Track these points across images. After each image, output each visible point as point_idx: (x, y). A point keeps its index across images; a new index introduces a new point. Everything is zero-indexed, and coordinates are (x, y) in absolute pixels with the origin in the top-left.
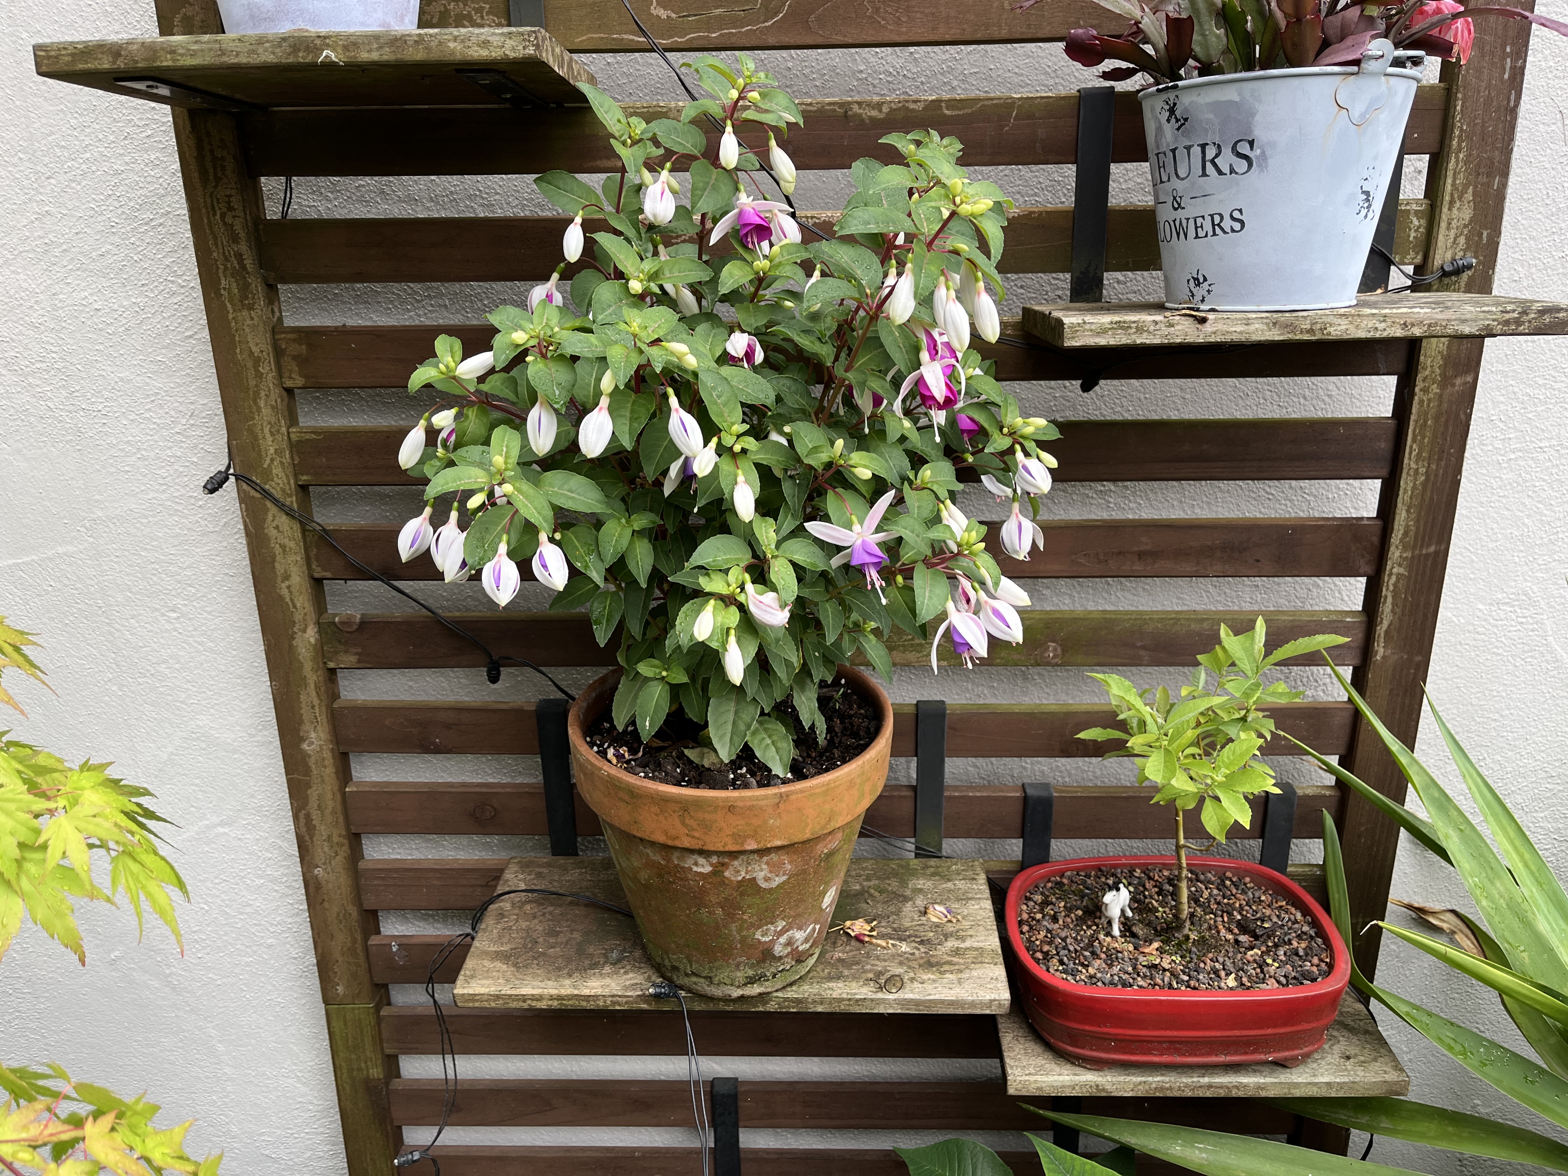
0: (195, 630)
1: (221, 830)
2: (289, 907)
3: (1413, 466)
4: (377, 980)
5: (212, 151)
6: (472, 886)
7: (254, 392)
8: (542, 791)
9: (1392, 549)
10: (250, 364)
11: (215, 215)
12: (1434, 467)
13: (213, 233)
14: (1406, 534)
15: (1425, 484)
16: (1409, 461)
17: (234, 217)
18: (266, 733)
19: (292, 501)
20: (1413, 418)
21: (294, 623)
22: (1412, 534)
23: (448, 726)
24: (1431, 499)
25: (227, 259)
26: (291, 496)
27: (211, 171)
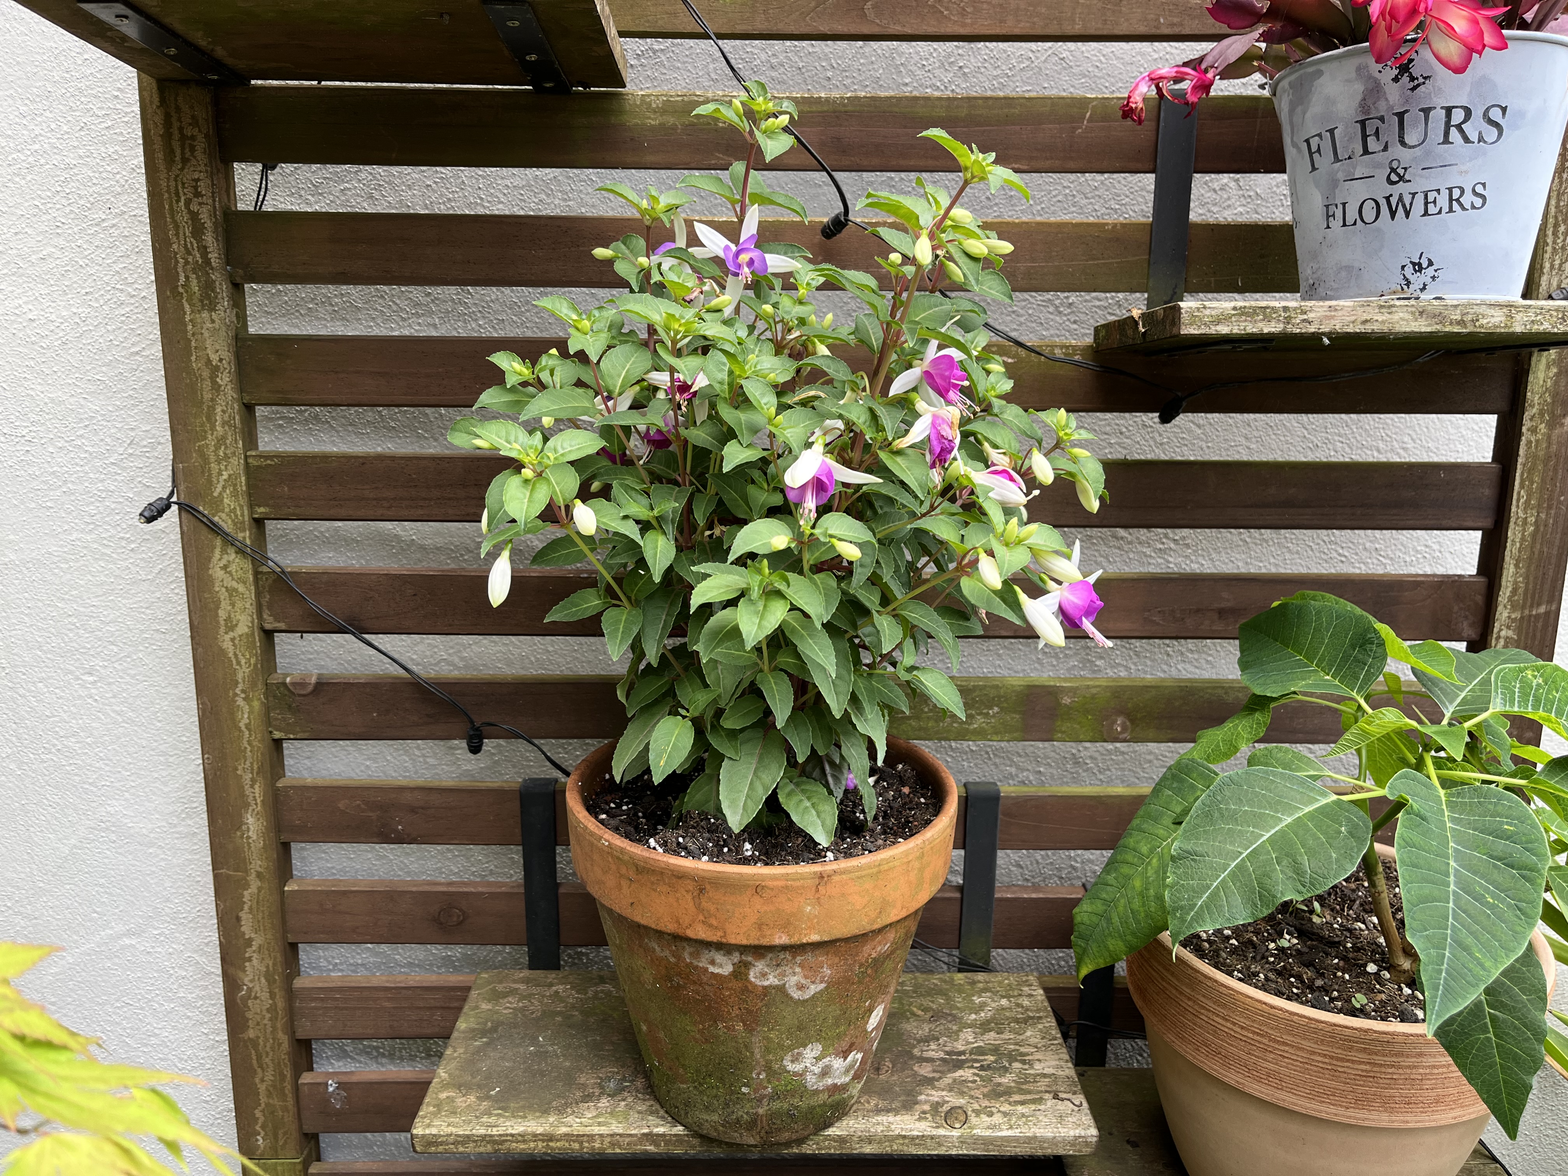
0: (114, 697)
1: (127, 941)
2: (203, 1037)
3: (1521, 514)
4: (307, 1129)
5: (181, 129)
6: (430, 1008)
7: (209, 407)
8: (522, 890)
9: (1500, 608)
10: (206, 374)
11: (178, 201)
12: (1543, 516)
13: (175, 222)
14: (1514, 591)
15: (1534, 535)
16: (1517, 510)
17: (200, 204)
18: (190, 822)
19: (245, 536)
20: (1520, 460)
21: (237, 683)
22: (1521, 591)
23: (413, 810)
24: (1541, 552)
25: (189, 253)
26: (244, 531)
27: (178, 152)
